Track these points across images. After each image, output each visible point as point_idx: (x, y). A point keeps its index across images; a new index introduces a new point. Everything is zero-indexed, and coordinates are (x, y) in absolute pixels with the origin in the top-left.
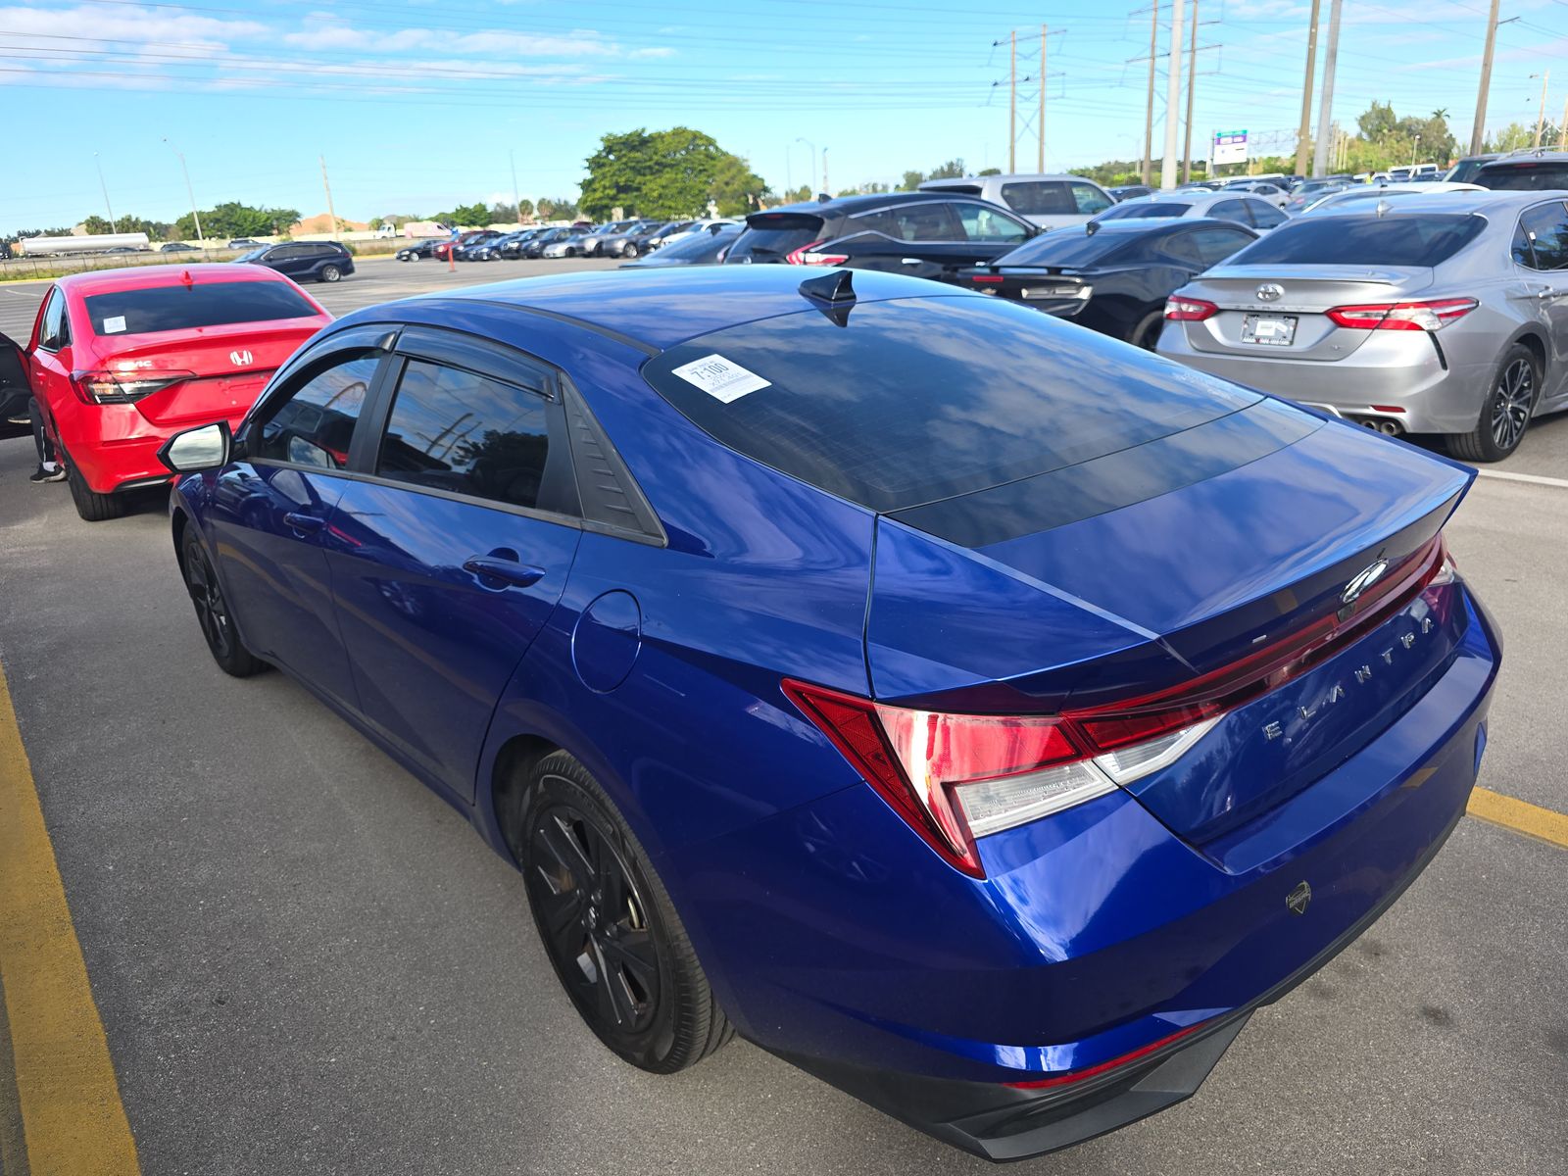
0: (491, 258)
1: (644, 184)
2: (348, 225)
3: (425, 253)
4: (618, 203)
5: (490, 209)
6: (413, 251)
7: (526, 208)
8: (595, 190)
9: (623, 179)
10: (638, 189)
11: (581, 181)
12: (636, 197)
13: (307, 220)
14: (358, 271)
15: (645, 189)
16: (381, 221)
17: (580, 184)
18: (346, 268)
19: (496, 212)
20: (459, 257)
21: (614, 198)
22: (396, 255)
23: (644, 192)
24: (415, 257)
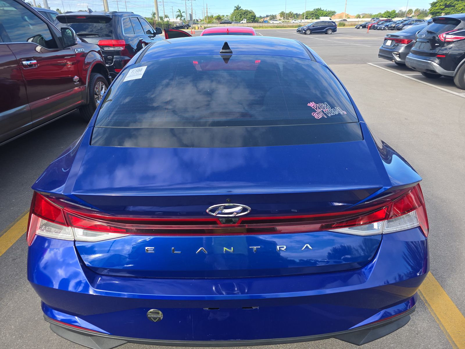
0: (384, 29)
1: (457, 4)
2: (349, 16)
3: (364, 27)
4: (444, 11)
5: (397, 12)
6: (361, 25)
7: (410, 12)
8: (436, 6)
9: (449, 2)
10: (454, 6)
11: (432, 2)
12: (452, 9)
13: (337, 14)
14: (338, 31)
15: (457, 6)
16: (359, 15)
17: (431, 4)
18: (334, 30)
19: (398, 13)
20: (374, 28)
21: (443, 9)
22: (356, 27)
23: (456, 7)
24: (361, 27)
